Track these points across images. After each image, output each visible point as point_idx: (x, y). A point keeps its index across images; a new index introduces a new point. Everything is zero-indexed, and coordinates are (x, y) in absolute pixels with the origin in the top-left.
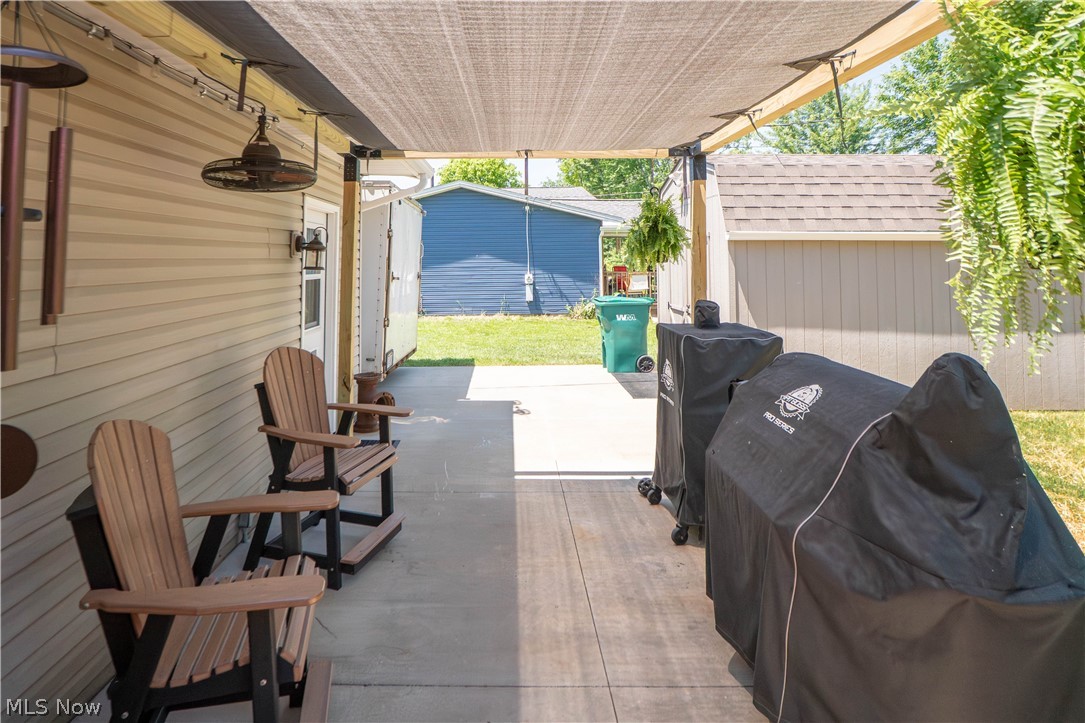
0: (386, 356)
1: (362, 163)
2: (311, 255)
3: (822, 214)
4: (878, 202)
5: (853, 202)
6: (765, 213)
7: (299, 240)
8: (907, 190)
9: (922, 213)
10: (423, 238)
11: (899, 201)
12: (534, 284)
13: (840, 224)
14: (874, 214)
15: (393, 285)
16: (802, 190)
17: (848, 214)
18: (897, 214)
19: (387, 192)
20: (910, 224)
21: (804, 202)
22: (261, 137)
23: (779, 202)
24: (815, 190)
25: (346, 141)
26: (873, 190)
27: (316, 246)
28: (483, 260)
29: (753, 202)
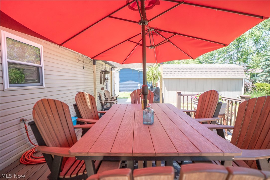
0: (115, 95)
1: (113, 69)
2: (107, 80)
3: (177, 74)
4: (186, 72)
5: (182, 72)
6: (169, 74)
7: (106, 78)
8: (191, 71)
9: (192, 74)
10: (120, 77)
11: (189, 72)
12: (140, 86)
13: (180, 76)
14: (185, 74)
15: (116, 85)
16: (175, 71)
17: (181, 74)
18: (189, 74)
19: (114, 71)
20: (190, 76)
21: (175, 73)
22: (105, 69)
23: (171, 73)
24: (177, 71)
25: (111, 67)
26: (186, 71)
27: (107, 79)
28: (130, 82)
29: (167, 73)
